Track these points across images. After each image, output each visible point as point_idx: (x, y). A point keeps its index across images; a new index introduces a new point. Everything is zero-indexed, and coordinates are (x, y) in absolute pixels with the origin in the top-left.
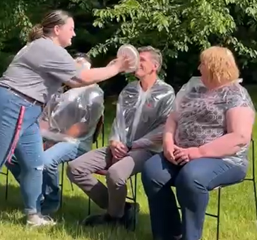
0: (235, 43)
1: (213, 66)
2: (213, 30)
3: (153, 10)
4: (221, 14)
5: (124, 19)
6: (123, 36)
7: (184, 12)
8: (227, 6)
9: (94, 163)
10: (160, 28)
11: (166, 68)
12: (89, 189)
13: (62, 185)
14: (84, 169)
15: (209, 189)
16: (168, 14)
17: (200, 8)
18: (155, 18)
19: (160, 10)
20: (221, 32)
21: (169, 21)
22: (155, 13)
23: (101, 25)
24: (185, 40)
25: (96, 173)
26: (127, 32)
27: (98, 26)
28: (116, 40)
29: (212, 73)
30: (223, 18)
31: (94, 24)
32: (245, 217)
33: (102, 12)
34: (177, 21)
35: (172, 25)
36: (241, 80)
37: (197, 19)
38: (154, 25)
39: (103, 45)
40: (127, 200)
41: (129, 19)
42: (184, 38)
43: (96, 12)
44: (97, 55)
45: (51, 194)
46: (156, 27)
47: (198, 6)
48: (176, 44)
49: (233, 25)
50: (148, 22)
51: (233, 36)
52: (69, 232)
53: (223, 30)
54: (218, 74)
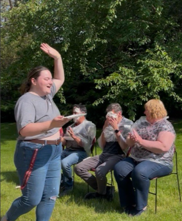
0: (174, 96)
1: (152, 110)
2: (161, 89)
3: (128, 78)
4: (165, 80)
5: (111, 84)
6: (112, 94)
7: (145, 79)
8: (168, 75)
9: (90, 165)
10: (132, 89)
11: (136, 110)
12: (87, 179)
13: (74, 177)
14: (84, 168)
15: (150, 179)
16: (136, 80)
17: (153, 77)
18: (128, 83)
19: (131, 79)
20: (165, 90)
21: (136, 85)
22: (128, 80)
23: (100, 88)
24: (146, 95)
25: (91, 170)
26: (114, 91)
27: (98, 88)
28: (108, 96)
29: (152, 114)
30: (166, 82)
31: (96, 87)
32: (174, 194)
33: (99, 81)
34: (141, 85)
35: (138, 87)
36: (168, 117)
37: (152, 82)
38: (128, 87)
39: (101, 99)
40: (107, 185)
41: (114, 84)
42: (145, 93)
43: (96, 81)
44: (98, 105)
45: (68, 181)
46: (129, 88)
47: (152, 76)
48: (141, 97)
49: (172, 85)
50: (125, 85)
51: (173, 91)
52: (77, 203)
53: (166, 89)
54: (155, 115)
